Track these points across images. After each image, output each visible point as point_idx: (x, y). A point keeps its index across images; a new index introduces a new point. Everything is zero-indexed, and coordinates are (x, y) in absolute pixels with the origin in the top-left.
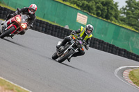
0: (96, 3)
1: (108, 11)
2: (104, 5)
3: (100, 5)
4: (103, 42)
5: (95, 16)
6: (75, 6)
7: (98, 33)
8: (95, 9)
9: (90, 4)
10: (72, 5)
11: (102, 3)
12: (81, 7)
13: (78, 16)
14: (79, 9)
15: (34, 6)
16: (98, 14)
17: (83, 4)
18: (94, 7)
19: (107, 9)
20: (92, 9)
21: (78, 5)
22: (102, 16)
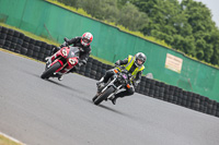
0: (196, 38)
1: (215, 51)
2: (209, 42)
3: (201, 41)
4: (207, 99)
5: (195, 58)
6: (163, 43)
7: (200, 85)
8: (194, 47)
9: (187, 40)
10: (158, 42)
11: (206, 38)
12: (172, 44)
13: (168, 59)
14: (170, 47)
15: (89, 35)
16: (199, 56)
17: (176, 40)
18: (193, 44)
19: (214, 49)
20: (190, 48)
21: (167, 42)
22: (205, 58)
